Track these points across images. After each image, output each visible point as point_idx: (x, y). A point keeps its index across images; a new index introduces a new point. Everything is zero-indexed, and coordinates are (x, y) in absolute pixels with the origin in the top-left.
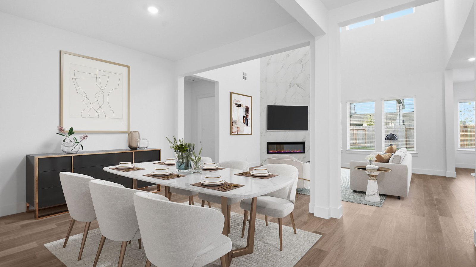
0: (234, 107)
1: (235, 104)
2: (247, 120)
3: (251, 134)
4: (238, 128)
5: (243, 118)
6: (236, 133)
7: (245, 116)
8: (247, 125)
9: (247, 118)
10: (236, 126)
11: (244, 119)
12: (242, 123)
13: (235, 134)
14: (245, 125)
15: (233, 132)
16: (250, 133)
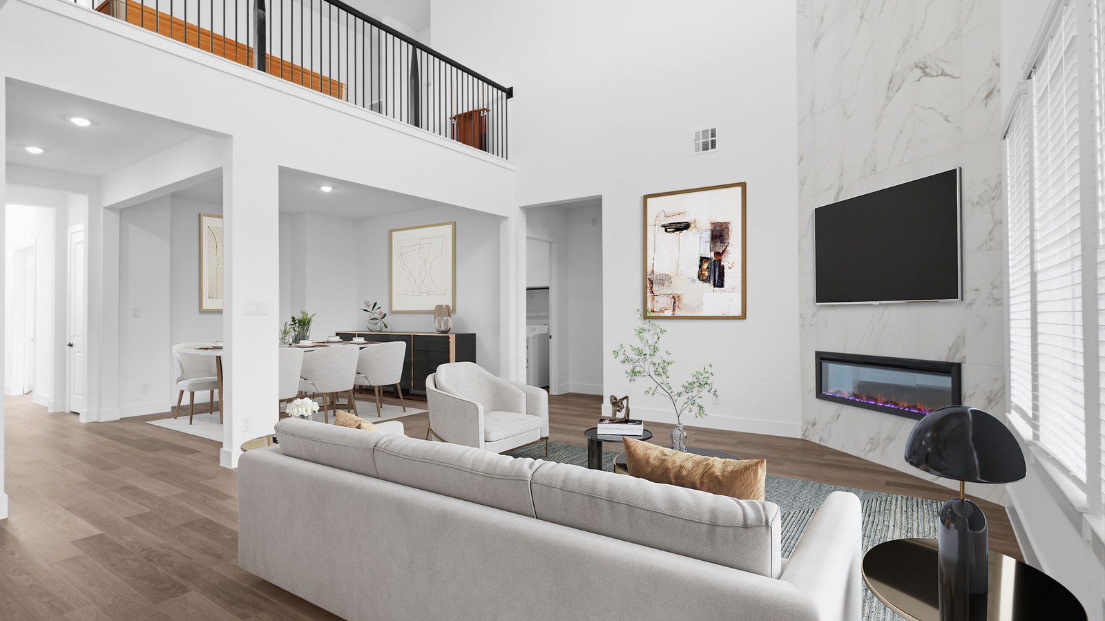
0: (658, 237)
1: (663, 226)
2: (722, 268)
3: (743, 316)
4: (675, 299)
5: (698, 263)
6: (669, 313)
7: (712, 255)
8: (719, 283)
9: (720, 261)
10: (663, 292)
11: (705, 266)
12: (694, 281)
13: (661, 314)
14: (709, 286)
15: (653, 311)
16: (738, 312)
